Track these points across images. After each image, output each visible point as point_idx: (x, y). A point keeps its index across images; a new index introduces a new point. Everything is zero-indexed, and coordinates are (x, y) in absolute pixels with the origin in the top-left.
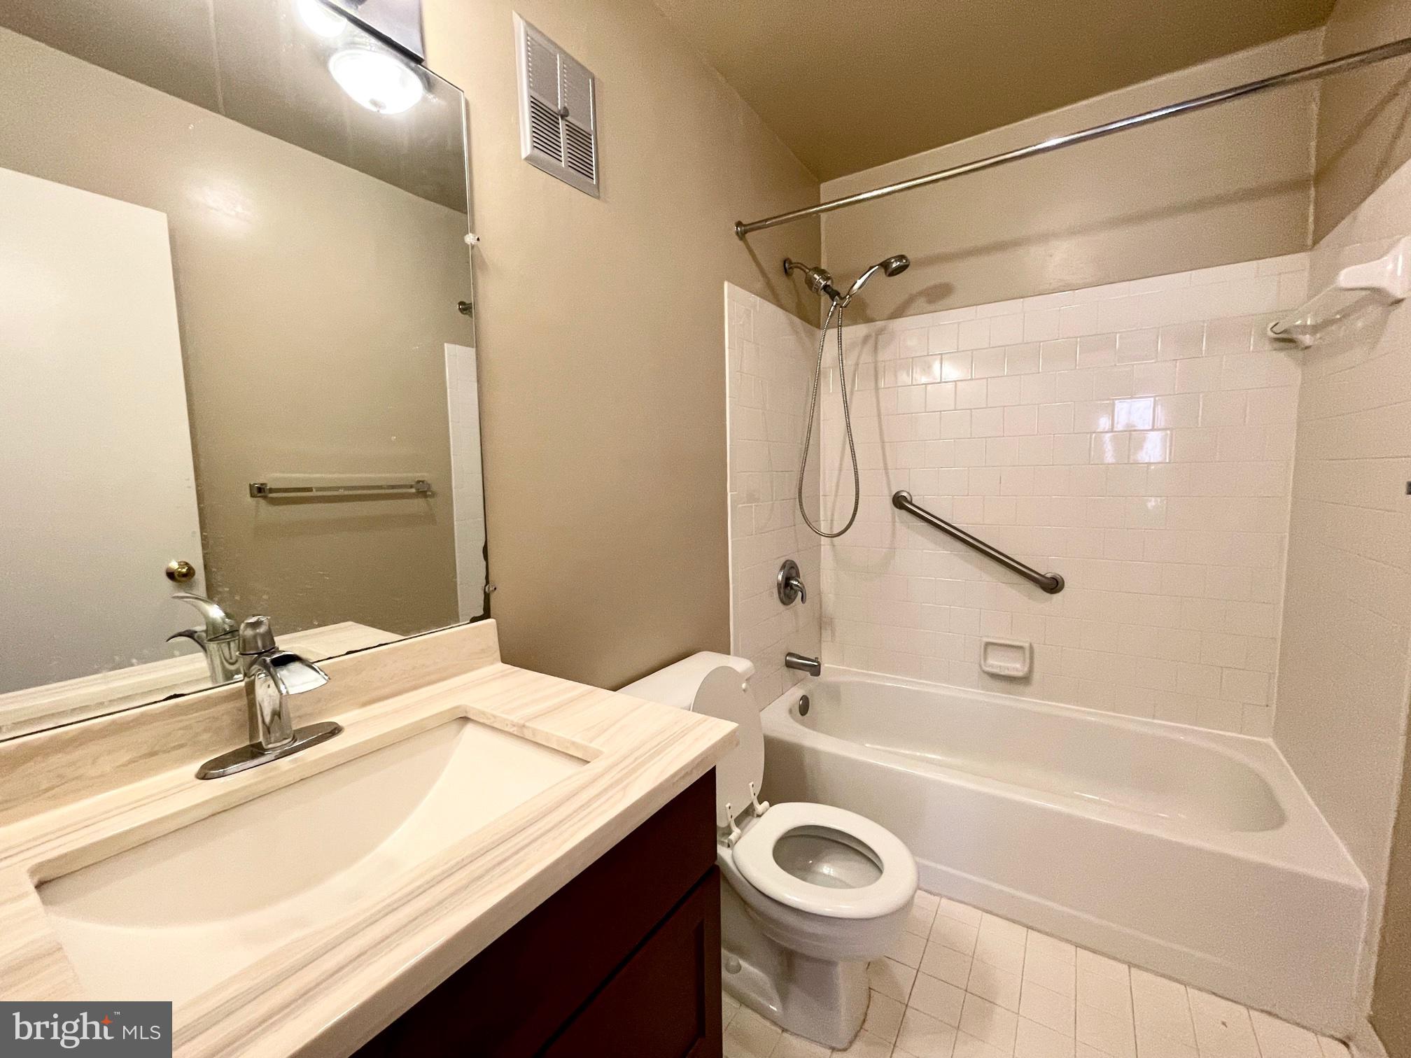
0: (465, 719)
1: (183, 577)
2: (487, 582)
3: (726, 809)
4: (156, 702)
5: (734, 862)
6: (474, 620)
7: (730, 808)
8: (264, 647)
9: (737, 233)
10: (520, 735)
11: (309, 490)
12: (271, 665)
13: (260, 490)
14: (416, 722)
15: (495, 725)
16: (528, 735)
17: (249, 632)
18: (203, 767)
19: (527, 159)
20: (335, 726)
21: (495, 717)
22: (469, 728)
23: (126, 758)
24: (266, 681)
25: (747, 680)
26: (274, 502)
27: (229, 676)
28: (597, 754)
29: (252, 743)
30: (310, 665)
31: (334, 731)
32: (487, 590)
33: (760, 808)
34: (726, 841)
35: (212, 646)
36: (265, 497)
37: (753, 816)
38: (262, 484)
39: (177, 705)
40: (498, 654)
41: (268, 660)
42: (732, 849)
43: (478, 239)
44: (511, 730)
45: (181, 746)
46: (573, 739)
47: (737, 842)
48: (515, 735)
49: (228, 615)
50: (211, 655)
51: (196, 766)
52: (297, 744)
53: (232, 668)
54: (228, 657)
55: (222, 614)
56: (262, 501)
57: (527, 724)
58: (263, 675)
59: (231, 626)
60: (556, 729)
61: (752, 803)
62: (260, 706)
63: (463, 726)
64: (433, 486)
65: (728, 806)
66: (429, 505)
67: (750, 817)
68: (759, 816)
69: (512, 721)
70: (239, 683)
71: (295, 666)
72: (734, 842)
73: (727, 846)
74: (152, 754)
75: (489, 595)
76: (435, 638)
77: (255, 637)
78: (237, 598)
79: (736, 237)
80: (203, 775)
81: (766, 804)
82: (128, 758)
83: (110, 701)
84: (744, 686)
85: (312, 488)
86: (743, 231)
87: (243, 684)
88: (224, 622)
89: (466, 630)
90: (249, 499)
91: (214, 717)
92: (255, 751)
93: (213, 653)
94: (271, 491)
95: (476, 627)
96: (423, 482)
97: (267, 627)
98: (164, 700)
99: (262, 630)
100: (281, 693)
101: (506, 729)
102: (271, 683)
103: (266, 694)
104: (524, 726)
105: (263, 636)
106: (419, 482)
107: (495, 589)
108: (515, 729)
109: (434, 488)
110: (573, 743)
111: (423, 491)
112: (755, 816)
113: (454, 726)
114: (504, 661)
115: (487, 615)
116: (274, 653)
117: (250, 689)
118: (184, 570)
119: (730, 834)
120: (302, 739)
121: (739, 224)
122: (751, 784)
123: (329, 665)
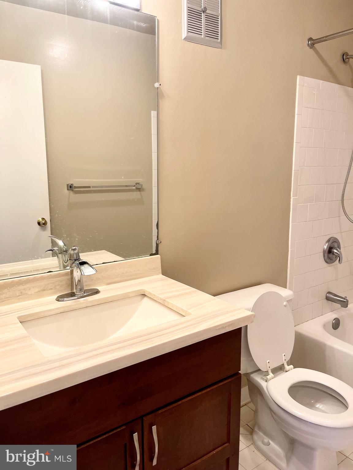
0: (144, 295)
1: (42, 224)
2: (158, 239)
3: (267, 363)
4: (45, 273)
5: (267, 389)
6: (152, 255)
7: (269, 362)
8: (76, 258)
9: (308, 45)
10: (163, 304)
11: (89, 187)
12: (79, 264)
13: (71, 187)
14: (125, 293)
15: (155, 299)
16: (166, 304)
17: (72, 252)
18: (58, 297)
19: (184, 39)
20: (98, 290)
21: (154, 295)
22: (145, 299)
23: (37, 290)
24: (77, 270)
25: (287, 301)
26: (76, 192)
27: (65, 267)
28: (190, 314)
29: (72, 292)
30: (91, 266)
31: (97, 292)
32: (157, 242)
33: (287, 367)
34: (265, 378)
35: (60, 256)
36: (73, 190)
37: (284, 371)
38: (72, 184)
39: (51, 275)
40: (160, 271)
41: (78, 262)
42: (267, 383)
43: (160, 85)
44: (160, 302)
45: (51, 289)
46: (182, 308)
47: (270, 380)
48: (161, 303)
49: (65, 245)
50: (60, 259)
51: (56, 297)
52: (85, 294)
53: (66, 264)
54: (64, 260)
55: (63, 244)
56: (71, 192)
57: (166, 300)
58: (76, 268)
59: (66, 249)
60: (176, 303)
61: (283, 364)
62: (75, 279)
63: (143, 298)
64: (143, 186)
65: (268, 361)
66: (141, 195)
67: (282, 371)
68: (287, 371)
69: (161, 298)
70: (68, 270)
71: (86, 266)
72: (269, 380)
73: (265, 381)
74: (44, 290)
75: (158, 244)
76: (135, 260)
77: (74, 254)
78: (68, 239)
79: (308, 47)
80: (58, 300)
81: (292, 366)
82: (38, 290)
83: (34, 270)
84: (285, 303)
85: (90, 186)
86: (312, 43)
87: (69, 270)
88: (64, 247)
89: (147, 258)
90: (66, 191)
91: (60, 281)
92: (72, 295)
93: (60, 258)
94: (76, 187)
95: (152, 258)
96: (139, 183)
97: (77, 251)
98: (47, 272)
99: (76, 252)
100: (82, 274)
101: (159, 301)
102: (79, 271)
103: (77, 274)
104: (165, 300)
105: (76, 254)
106: (137, 184)
107: (161, 242)
108: (161, 301)
109: (144, 187)
110: (182, 309)
111: (139, 188)
112: (285, 371)
113: (139, 298)
114: (163, 274)
115: (157, 253)
116: (79, 260)
117: (72, 272)
118: (43, 222)
119: (267, 376)
120: (86, 293)
121: (310, 39)
122: (284, 354)
123: (96, 267)
